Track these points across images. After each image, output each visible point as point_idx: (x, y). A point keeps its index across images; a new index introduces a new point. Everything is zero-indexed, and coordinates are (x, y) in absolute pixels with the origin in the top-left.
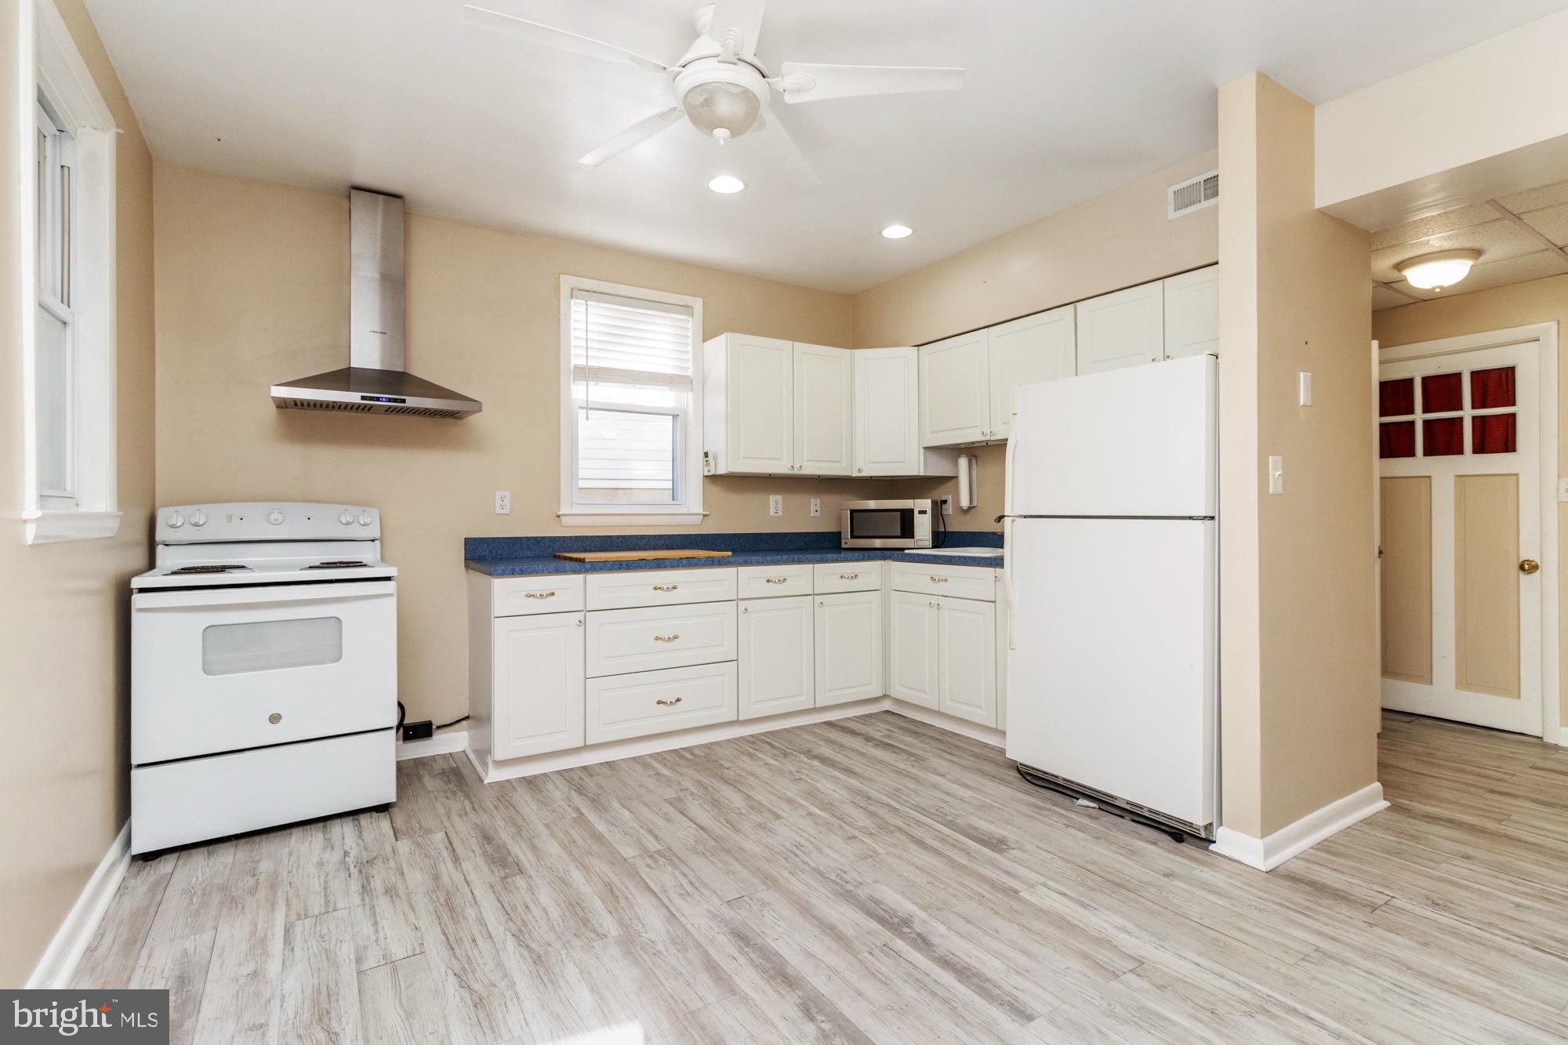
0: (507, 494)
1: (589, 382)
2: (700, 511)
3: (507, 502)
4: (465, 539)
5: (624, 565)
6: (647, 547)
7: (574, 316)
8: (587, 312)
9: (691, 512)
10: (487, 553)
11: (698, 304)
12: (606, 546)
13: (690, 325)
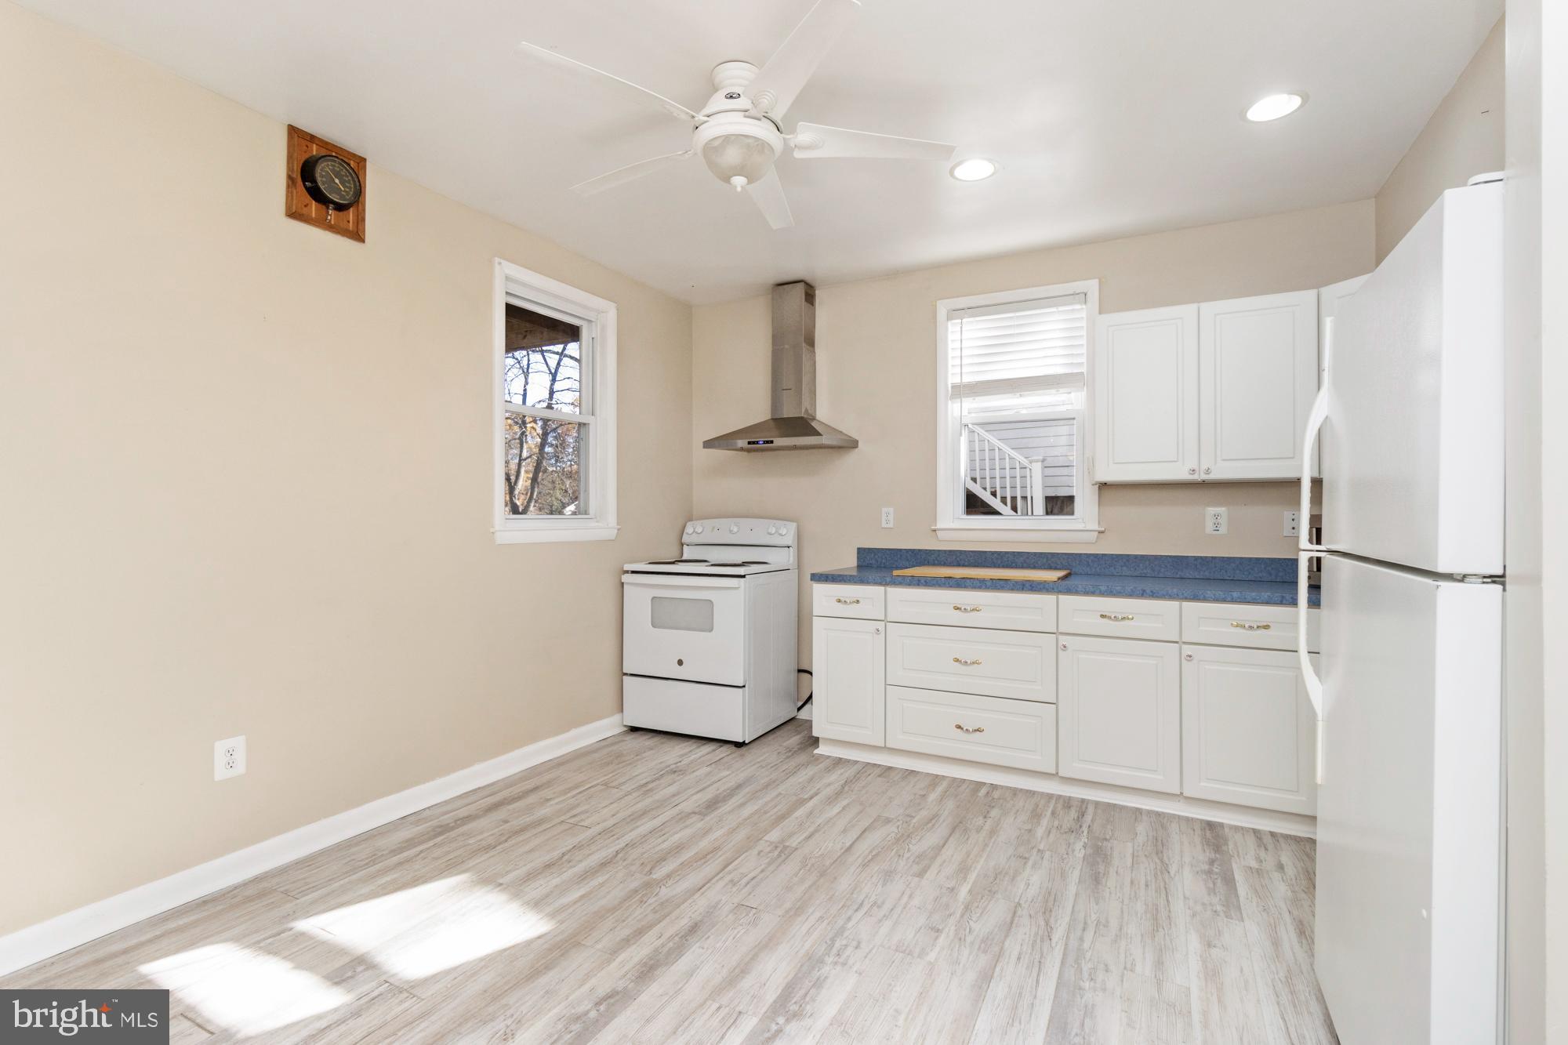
0: (891, 510)
1: (963, 399)
2: (1096, 527)
3: (891, 517)
4: (859, 549)
5: (922, 581)
6: (1025, 565)
7: (950, 337)
8: (961, 331)
9: (1087, 528)
10: (874, 562)
11: (1092, 286)
12: (980, 561)
13: (1084, 314)
